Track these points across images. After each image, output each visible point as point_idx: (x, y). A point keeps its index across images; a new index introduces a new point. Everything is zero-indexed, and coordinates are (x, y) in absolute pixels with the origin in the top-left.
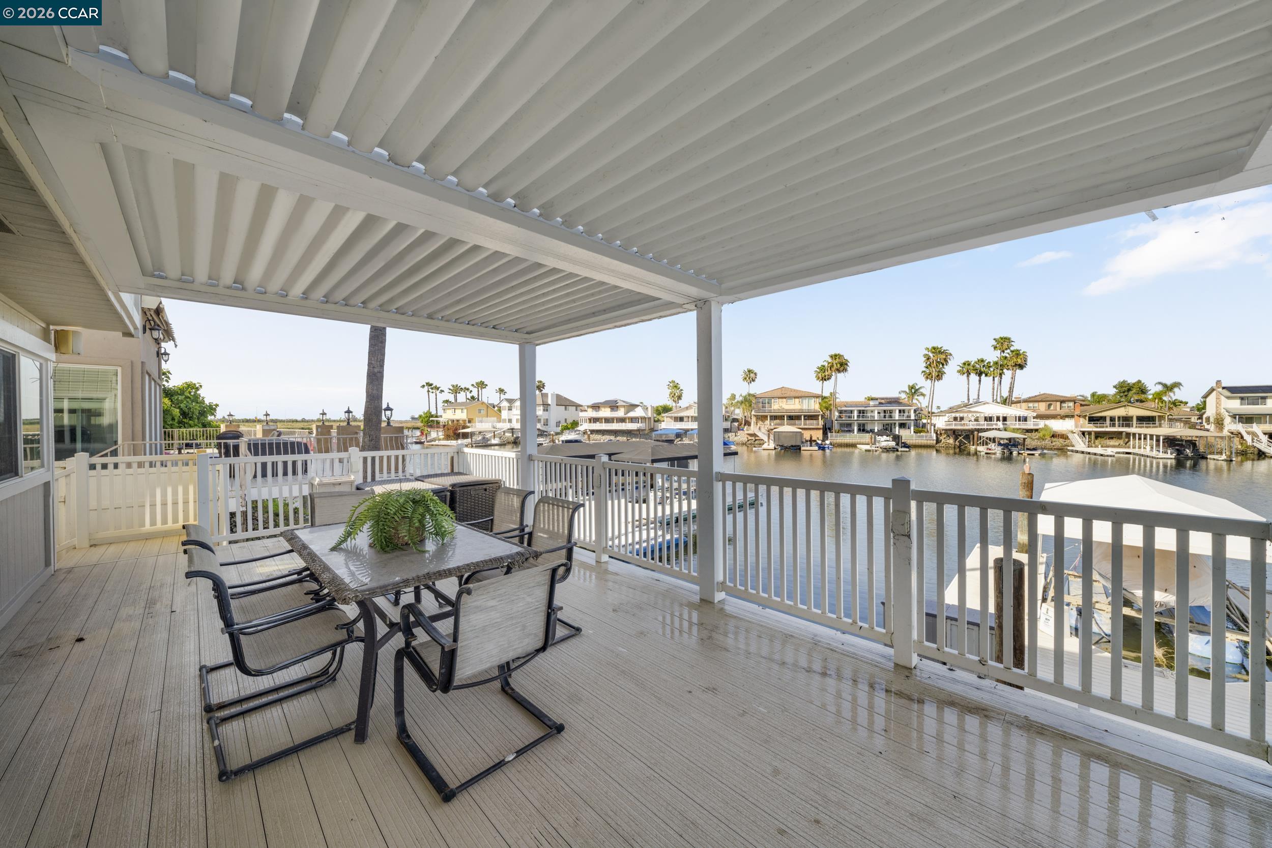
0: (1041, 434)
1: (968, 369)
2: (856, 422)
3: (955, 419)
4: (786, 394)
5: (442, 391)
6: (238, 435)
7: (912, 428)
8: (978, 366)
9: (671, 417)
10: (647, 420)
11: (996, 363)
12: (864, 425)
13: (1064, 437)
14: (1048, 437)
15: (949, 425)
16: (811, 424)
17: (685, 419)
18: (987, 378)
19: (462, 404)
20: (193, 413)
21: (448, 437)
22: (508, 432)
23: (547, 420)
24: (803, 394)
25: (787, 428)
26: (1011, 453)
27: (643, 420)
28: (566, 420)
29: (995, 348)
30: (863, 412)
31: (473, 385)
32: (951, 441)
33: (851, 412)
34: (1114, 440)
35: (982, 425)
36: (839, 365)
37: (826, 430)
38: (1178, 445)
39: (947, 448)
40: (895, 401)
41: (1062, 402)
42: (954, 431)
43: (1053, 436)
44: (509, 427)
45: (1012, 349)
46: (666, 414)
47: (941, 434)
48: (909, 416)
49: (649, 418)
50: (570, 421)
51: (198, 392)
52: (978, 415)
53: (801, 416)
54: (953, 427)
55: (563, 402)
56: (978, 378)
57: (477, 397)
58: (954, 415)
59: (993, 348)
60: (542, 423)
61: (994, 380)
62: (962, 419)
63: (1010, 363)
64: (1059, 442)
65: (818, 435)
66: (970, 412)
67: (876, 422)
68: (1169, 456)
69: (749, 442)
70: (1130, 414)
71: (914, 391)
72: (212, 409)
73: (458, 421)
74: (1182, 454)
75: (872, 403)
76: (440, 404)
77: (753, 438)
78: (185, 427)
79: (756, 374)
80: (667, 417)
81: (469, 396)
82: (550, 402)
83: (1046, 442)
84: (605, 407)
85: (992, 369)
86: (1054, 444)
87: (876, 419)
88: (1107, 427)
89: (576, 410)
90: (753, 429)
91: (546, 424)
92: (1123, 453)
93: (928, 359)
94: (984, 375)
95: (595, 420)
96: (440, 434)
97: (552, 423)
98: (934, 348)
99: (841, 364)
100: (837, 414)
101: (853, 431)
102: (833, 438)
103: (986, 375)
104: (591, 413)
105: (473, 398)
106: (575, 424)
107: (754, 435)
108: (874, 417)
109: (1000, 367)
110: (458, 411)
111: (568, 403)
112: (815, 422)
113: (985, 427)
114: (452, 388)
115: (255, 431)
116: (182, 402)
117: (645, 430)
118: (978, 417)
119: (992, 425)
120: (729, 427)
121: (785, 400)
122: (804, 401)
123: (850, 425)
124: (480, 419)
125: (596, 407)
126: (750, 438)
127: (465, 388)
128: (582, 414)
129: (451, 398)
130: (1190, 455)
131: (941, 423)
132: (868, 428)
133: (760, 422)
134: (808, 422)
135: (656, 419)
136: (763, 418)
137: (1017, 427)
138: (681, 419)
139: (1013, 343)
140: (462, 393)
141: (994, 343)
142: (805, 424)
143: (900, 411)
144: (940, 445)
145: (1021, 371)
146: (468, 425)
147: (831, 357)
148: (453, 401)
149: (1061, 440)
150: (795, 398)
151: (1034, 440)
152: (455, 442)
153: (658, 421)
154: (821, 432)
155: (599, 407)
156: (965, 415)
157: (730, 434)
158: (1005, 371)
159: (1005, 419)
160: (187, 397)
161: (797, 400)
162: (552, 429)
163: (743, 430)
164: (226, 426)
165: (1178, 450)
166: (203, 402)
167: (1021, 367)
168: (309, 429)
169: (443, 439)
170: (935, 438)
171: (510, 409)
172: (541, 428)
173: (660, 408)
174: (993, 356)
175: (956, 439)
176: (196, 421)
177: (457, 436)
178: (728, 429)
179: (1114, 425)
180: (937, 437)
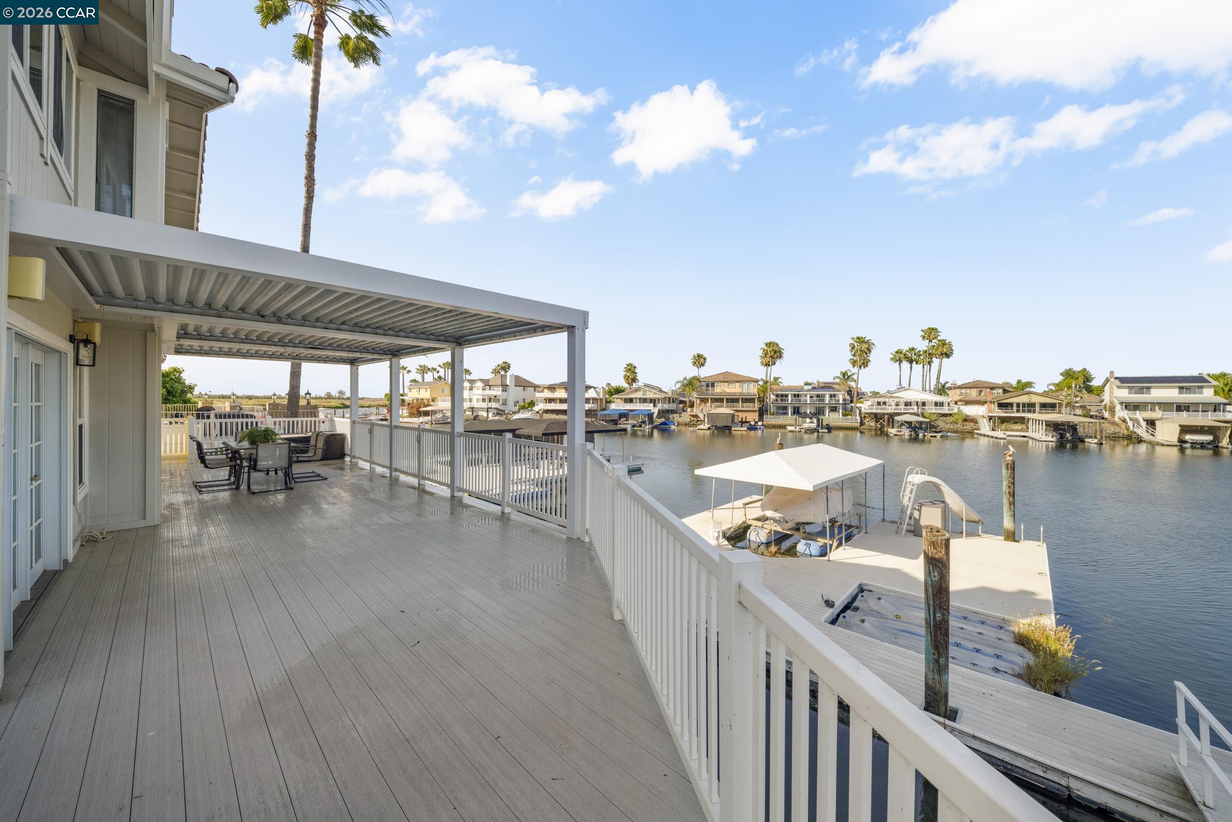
0: (954, 419)
1: (900, 357)
2: (790, 406)
3: (879, 403)
4: (728, 378)
5: (409, 371)
6: (210, 409)
7: (841, 411)
8: (910, 355)
9: (621, 399)
10: (599, 401)
11: (926, 352)
12: (798, 408)
13: (974, 421)
14: (960, 421)
15: (872, 409)
16: (748, 406)
17: (634, 401)
18: (917, 365)
19: (429, 383)
20: (176, 392)
21: (411, 415)
22: (468, 411)
23: (506, 399)
24: (744, 379)
25: (725, 410)
26: (918, 435)
27: (595, 401)
28: (524, 400)
29: (924, 338)
30: (798, 396)
31: (440, 366)
32: (873, 424)
33: (787, 396)
34: (1018, 424)
35: (901, 409)
36: (772, 353)
37: (762, 412)
38: (1061, 429)
39: (870, 430)
40: (826, 386)
41: (992, 388)
42: (876, 415)
43: (965, 420)
44: (469, 406)
45: (939, 338)
46: (616, 396)
47: (865, 417)
48: (838, 400)
49: (601, 400)
50: (527, 401)
51: (181, 375)
52: (898, 400)
53: (739, 399)
54: (874, 411)
55: (521, 383)
56: (909, 365)
57: (443, 377)
58: (876, 400)
59: (921, 338)
60: (501, 403)
61: (923, 367)
62: (885, 403)
63: (939, 352)
64: (969, 426)
65: (753, 417)
66: (892, 397)
67: (808, 406)
68: (1050, 439)
69: (692, 423)
70: (1033, 401)
71: (846, 376)
72: (191, 388)
73: (422, 399)
74: (1064, 437)
75: (806, 387)
76: (407, 384)
77: (695, 419)
78: (170, 403)
79: (705, 359)
80: (617, 398)
81: (436, 375)
82: (508, 383)
83: (958, 426)
84: (560, 388)
85: (922, 358)
86: (965, 427)
87: (808, 402)
88: (1014, 412)
89: (535, 391)
90: (696, 410)
91: (505, 404)
92: (1020, 436)
93: (853, 348)
94: (914, 363)
95: (551, 400)
96: (405, 411)
97: (511, 403)
98: (858, 338)
99: (775, 352)
100: (773, 397)
101: (786, 414)
102: (769, 419)
103: (917, 363)
104: (548, 394)
105: (440, 377)
106: (532, 404)
107: (696, 416)
108: (806, 401)
109: (929, 356)
110: (422, 391)
111: (526, 385)
112: (751, 404)
113: (902, 411)
114: (419, 368)
115: (225, 407)
116: (168, 382)
117: (597, 410)
118: (899, 402)
119: (908, 409)
120: (675, 408)
121: (726, 384)
122: (744, 385)
123: (785, 408)
124: (443, 398)
125: (552, 388)
126: (692, 419)
127: (433, 368)
128: (538, 395)
129: (419, 378)
130: (1070, 438)
131: (866, 406)
132: (802, 411)
133: (703, 404)
134: (745, 404)
135: (608, 400)
136: (704, 401)
137: (934, 411)
138: (631, 401)
139: (939, 333)
140: (429, 373)
141: (922, 333)
142: (742, 407)
143: (831, 396)
144: (864, 427)
145: (948, 359)
146: (431, 403)
147: (767, 345)
148: (421, 380)
149: (972, 424)
150: (736, 382)
151: (947, 423)
152: (417, 419)
153: (610, 402)
154: (757, 414)
155: (554, 388)
156: (887, 400)
157: (675, 415)
158: (934, 359)
159: (924, 404)
160: (172, 379)
161: (738, 384)
162: (510, 407)
163: (686, 411)
164: (203, 403)
165: (1061, 434)
166: (184, 383)
167: (948, 355)
168: (263, 405)
169: (408, 417)
170: (859, 421)
171: (471, 389)
172: (499, 408)
173: (612, 390)
174: (922, 345)
175: (877, 421)
176: (179, 398)
177: (420, 414)
178: (674, 410)
179: (1018, 411)
180: (861, 420)
